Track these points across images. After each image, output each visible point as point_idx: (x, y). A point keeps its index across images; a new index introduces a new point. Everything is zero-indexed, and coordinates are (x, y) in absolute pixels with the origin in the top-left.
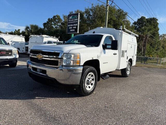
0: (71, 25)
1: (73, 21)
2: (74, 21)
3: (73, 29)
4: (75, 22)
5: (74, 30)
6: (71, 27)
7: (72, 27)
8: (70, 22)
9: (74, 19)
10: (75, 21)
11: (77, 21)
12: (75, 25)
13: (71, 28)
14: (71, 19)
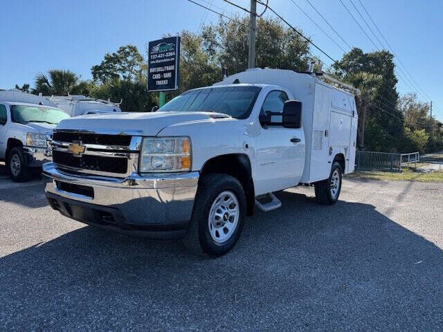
0: (159, 69)
1: (163, 58)
2: (166, 58)
3: (162, 79)
4: (169, 60)
5: (165, 82)
6: (159, 73)
7: (162, 73)
8: (154, 60)
9: (165, 53)
10: (168, 57)
11: (173, 59)
12: (168, 68)
13: (158, 76)
14: (158, 54)
